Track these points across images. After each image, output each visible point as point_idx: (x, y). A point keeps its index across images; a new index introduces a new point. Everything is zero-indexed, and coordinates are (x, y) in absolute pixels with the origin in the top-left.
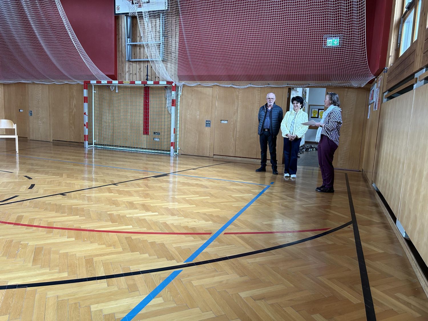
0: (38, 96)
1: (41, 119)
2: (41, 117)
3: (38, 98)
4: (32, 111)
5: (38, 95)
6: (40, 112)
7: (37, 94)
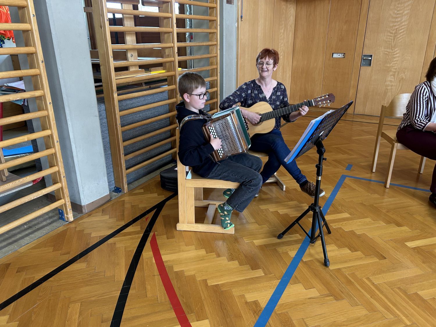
0: (398, 22)
1: (395, 72)
2: (396, 69)
3: (395, 26)
4: (371, 56)
5: (399, 19)
6: (395, 58)
7: (396, 18)
